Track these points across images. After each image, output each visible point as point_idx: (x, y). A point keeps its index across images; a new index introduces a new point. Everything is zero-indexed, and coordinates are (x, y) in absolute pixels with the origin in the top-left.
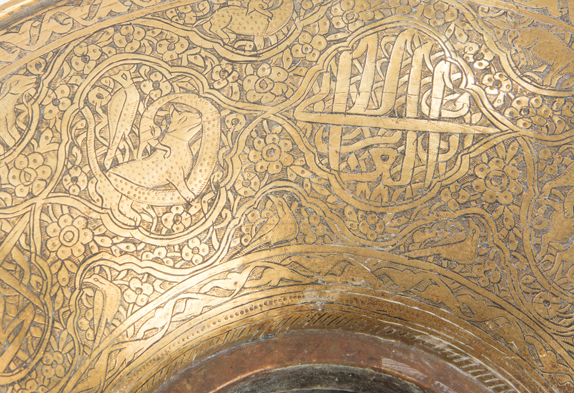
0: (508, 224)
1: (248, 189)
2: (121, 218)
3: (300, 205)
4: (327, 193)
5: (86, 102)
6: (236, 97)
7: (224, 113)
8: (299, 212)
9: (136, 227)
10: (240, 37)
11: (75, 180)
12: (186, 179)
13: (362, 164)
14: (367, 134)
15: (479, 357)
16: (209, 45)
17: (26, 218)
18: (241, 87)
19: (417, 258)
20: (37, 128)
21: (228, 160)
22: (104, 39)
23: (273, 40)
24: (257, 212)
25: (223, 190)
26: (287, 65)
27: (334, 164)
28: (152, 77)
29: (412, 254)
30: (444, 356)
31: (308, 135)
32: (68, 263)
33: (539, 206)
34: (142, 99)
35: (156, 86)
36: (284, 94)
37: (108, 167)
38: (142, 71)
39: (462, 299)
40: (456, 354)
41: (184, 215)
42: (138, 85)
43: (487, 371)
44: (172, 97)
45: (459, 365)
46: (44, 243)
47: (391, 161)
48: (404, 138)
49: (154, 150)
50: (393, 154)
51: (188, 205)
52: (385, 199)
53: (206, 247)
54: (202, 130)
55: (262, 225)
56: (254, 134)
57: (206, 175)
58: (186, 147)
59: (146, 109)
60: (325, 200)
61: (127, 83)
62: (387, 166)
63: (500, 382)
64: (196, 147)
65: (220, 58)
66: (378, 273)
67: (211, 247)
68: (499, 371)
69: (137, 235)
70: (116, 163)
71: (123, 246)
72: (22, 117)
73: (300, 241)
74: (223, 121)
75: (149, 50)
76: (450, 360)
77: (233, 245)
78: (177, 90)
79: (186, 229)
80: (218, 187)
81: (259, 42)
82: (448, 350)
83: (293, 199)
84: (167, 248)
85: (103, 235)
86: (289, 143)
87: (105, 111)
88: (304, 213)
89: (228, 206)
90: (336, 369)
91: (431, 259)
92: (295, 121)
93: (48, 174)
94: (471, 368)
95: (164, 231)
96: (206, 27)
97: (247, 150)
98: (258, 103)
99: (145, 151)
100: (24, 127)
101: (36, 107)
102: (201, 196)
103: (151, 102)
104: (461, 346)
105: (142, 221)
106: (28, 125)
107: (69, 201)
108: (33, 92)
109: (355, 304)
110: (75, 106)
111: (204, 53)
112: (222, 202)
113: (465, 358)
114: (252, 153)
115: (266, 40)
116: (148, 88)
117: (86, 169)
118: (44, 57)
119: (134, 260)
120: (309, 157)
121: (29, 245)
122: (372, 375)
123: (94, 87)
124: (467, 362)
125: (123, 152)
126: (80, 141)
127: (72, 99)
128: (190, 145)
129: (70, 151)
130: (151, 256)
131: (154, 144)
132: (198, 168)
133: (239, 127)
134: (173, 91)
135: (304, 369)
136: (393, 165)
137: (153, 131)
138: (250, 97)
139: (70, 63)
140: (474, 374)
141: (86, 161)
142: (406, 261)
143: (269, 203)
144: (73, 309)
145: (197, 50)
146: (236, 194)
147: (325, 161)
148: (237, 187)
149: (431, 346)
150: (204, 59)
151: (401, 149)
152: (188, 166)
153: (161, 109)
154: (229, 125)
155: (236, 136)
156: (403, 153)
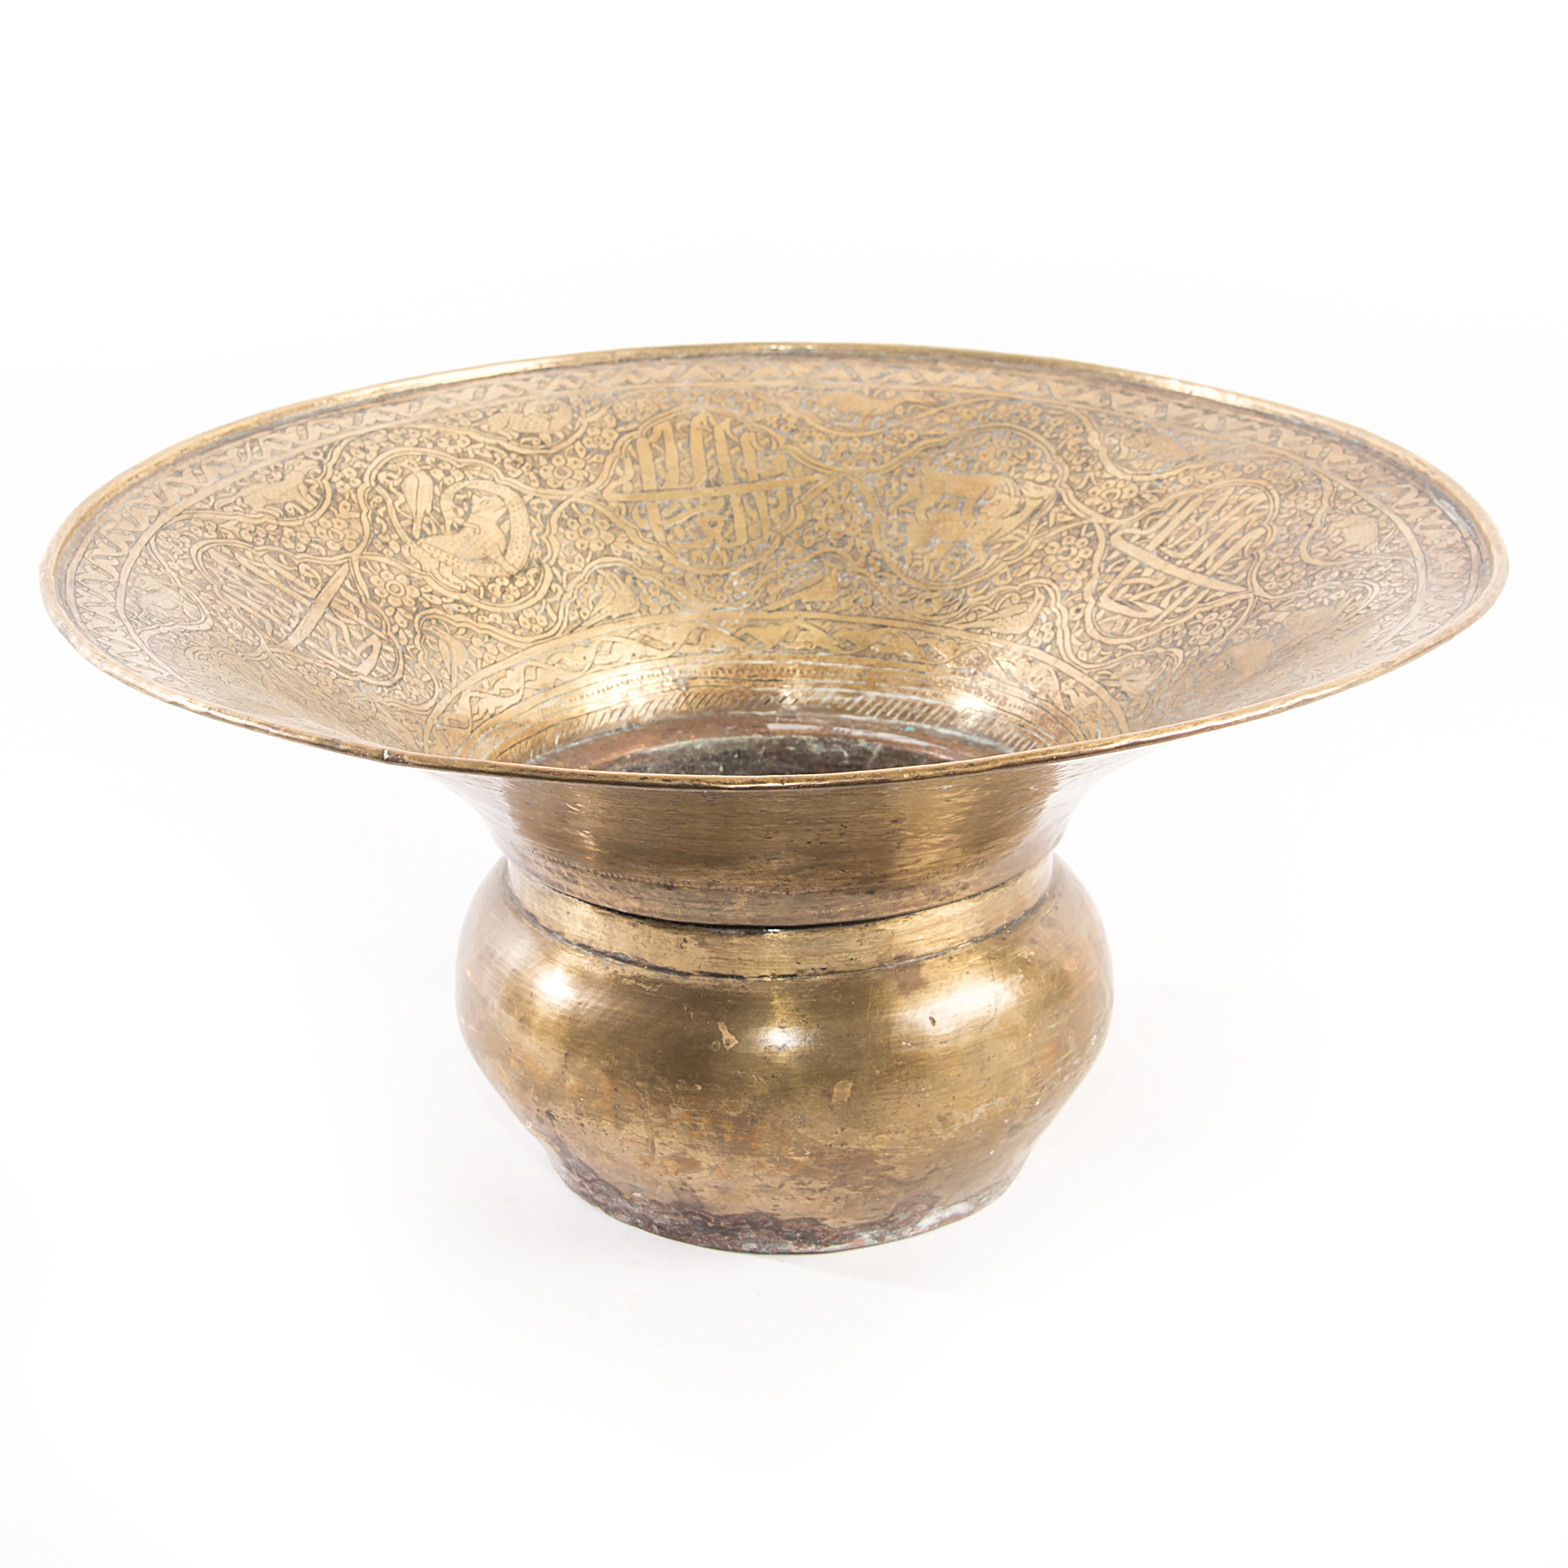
0: (864, 552)
1: (574, 566)
2: (445, 581)
3: (634, 578)
4: (661, 564)
5: (377, 481)
6: (537, 484)
7: (526, 499)
8: (635, 584)
9: (462, 592)
10: (521, 435)
11: (386, 544)
12: (504, 553)
13: (691, 534)
14: (688, 506)
15: (874, 689)
16: (493, 441)
17: (346, 567)
18: (539, 477)
19: (778, 610)
20: (333, 499)
21: (543, 538)
22: (378, 438)
23: (561, 436)
24: (589, 586)
25: (546, 566)
26: (582, 454)
27: (660, 536)
28: (440, 465)
29: (770, 608)
30: (837, 709)
31: (624, 513)
32: (400, 610)
33: (890, 526)
34: (435, 482)
35: (447, 473)
36: (587, 479)
37: (417, 537)
38: (428, 460)
39: (838, 635)
40: (847, 700)
41: (511, 586)
42: (427, 472)
43: (886, 700)
44: (466, 483)
45: (852, 712)
46: (372, 591)
47: (721, 525)
48: (727, 504)
49: (461, 527)
50: (721, 520)
51: (512, 578)
52: (726, 561)
53: (544, 618)
54: (507, 512)
55: (598, 599)
56: (565, 516)
57: (525, 552)
58: (495, 526)
59: (442, 492)
60: (660, 570)
61: (416, 469)
62: (717, 530)
63: (904, 703)
64: (505, 526)
65: (509, 453)
66: (739, 634)
67: (549, 619)
68: (900, 691)
69: (466, 598)
70: (423, 534)
71: (455, 606)
72: (314, 488)
73: (644, 613)
74: (528, 505)
75: (430, 445)
76: (843, 711)
77: (572, 619)
78: (471, 477)
79: (516, 600)
80: (540, 564)
81: (546, 437)
82: (838, 699)
83: (624, 574)
84: (502, 615)
85: (431, 593)
86: (606, 522)
87: (400, 490)
88: (641, 585)
89: (555, 580)
90: (719, 745)
91: (792, 607)
92: (606, 502)
93: (356, 536)
94: (869, 708)
95: (494, 600)
96: (484, 427)
97: (561, 530)
98: (562, 488)
99: (452, 527)
100: (319, 496)
101: (325, 482)
102: (523, 571)
103: (445, 487)
104: (850, 687)
105: (467, 587)
106: (324, 494)
107: (385, 560)
108: (319, 471)
109: (721, 674)
110: (367, 484)
111: (490, 448)
112: (549, 577)
113: (858, 700)
114: (568, 533)
115: (552, 436)
116: (439, 475)
117: (395, 536)
118: (321, 448)
119: (470, 620)
120: (631, 532)
121: (355, 588)
122: (760, 745)
123: (381, 471)
124: (862, 703)
125: (429, 526)
126: (381, 512)
127: (362, 478)
128: (499, 524)
129: (374, 521)
130: (487, 620)
131: (461, 521)
132: (512, 545)
133: (546, 511)
134: (466, 478)
135: (683, 750)
136: (725, 529)
137: (455, 511)
138: (550, 483)
139: (348, 452)
140: (873, 714)
141: (391, 528)
142: (766, 616)
143: (600, 579)
144: (419, 648)
145: (481, 445)
146: (562, 571)
147: (650, 535)
148: (561, 563)
149: (817, 702)
150: (492, 452)
151: (728, 513)
152: (503, 543)
153: (458, 493)
154: (535, 509)
155: (546, 519)
156: (732, 517)
